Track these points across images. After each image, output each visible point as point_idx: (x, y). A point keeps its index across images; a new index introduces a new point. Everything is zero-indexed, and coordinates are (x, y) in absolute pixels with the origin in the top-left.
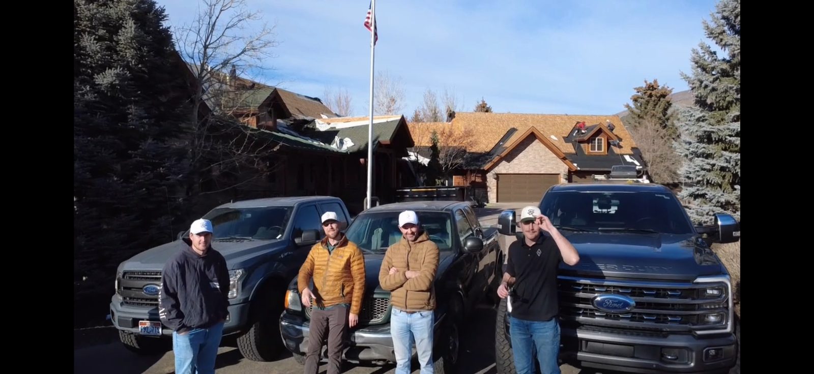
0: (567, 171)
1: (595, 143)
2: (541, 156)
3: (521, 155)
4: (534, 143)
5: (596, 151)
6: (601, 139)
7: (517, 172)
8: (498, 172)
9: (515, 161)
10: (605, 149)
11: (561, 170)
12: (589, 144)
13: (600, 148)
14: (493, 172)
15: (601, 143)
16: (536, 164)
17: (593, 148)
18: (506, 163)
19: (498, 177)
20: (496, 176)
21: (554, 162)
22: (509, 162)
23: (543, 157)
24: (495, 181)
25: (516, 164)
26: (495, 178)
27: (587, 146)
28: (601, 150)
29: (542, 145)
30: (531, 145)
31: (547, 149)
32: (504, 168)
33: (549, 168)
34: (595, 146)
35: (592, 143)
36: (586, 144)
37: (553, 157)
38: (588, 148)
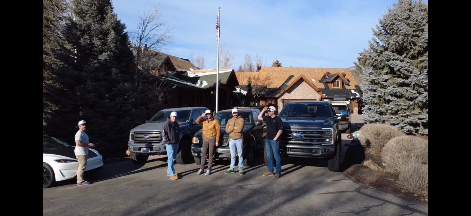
0: (320, 98)
1: (335, 83)
2: (306, 90)
3: (295, 90)
4: (302, 83)
5: (336, 87)
6: (339, 81)
7: (294, 99)
8: (284, 99)
9: (293, 93)
10: (341, 87)
11: (317, 98)
12: (332, 83)
13: (338, 86)
14: (281, 98)
15: (339, 83)
16: (304, 94)
17: (334, 86)
18: (288, 94)
19: (283, 101)
20: (282, 101)
21: (313, 93)
22: (289, 93)
23: (307, 91)
24: (282, 103)
25: (293, 94)
26: (282, 102)
27: (331, 85)
28: (339, 87)
29: (307, 85)
30: (301, 84)
31: (310, 87)
32: (286, 96)
33: (311, 96)
34: (335, 85)
35: (334, 83)
36: (331, 84)
37: (313, 91)
38: (332, 85)
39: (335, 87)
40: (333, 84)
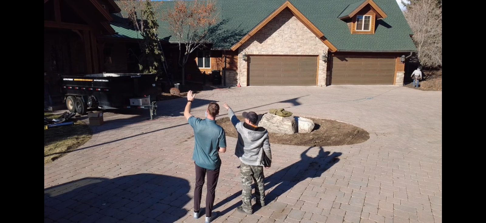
0: (327, 52)
1: (362, 21)
2: (298, 36)
3: (275, 35)
4: (290, 21)
5: (363, 30)
6: (370, 17)
7: (270, 54)
8: (249, 53)
9: (269, 41)
10: (372, 29)
11: (319, 51)
12: (354, 22)
13: (366, 27)
14: (243, 53)
15: (369, 21)
16: (292, 44)
17: (359, 27)
18: (258, 43)
19: (248, 58)
20: (246, 58)
21: (313, 42)
22: (261, 43)
23: (300, 37)
24: (245, 63)
25: (270, 44)
26: (244, 60)
27: (352, 25)
28: (368, 29)
29: (300, 24)
30: (287, 23)
31: (306, 28)
32: (255, 48)
33: (306, 48)
34: (362, 24)
35: (358, 21)
36: (352, 23)
37: (312, 37)
38: (354, 27)
39: (361, 29)
40: (356, 23)
